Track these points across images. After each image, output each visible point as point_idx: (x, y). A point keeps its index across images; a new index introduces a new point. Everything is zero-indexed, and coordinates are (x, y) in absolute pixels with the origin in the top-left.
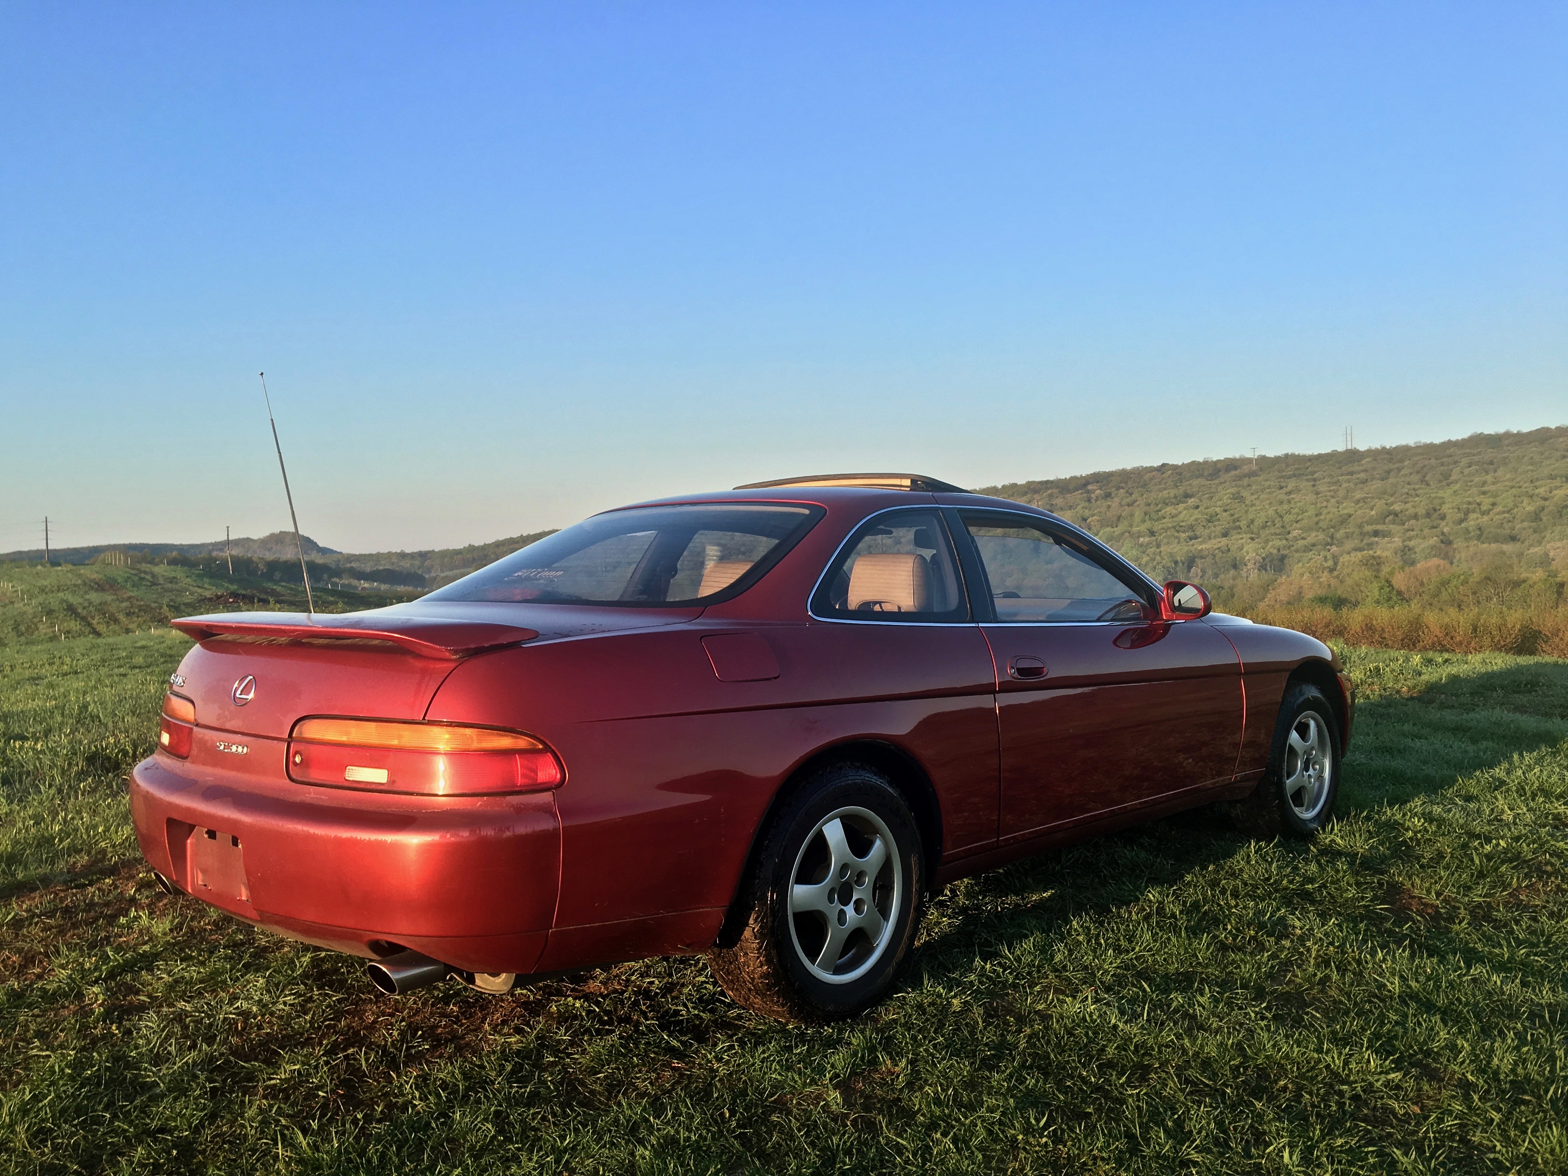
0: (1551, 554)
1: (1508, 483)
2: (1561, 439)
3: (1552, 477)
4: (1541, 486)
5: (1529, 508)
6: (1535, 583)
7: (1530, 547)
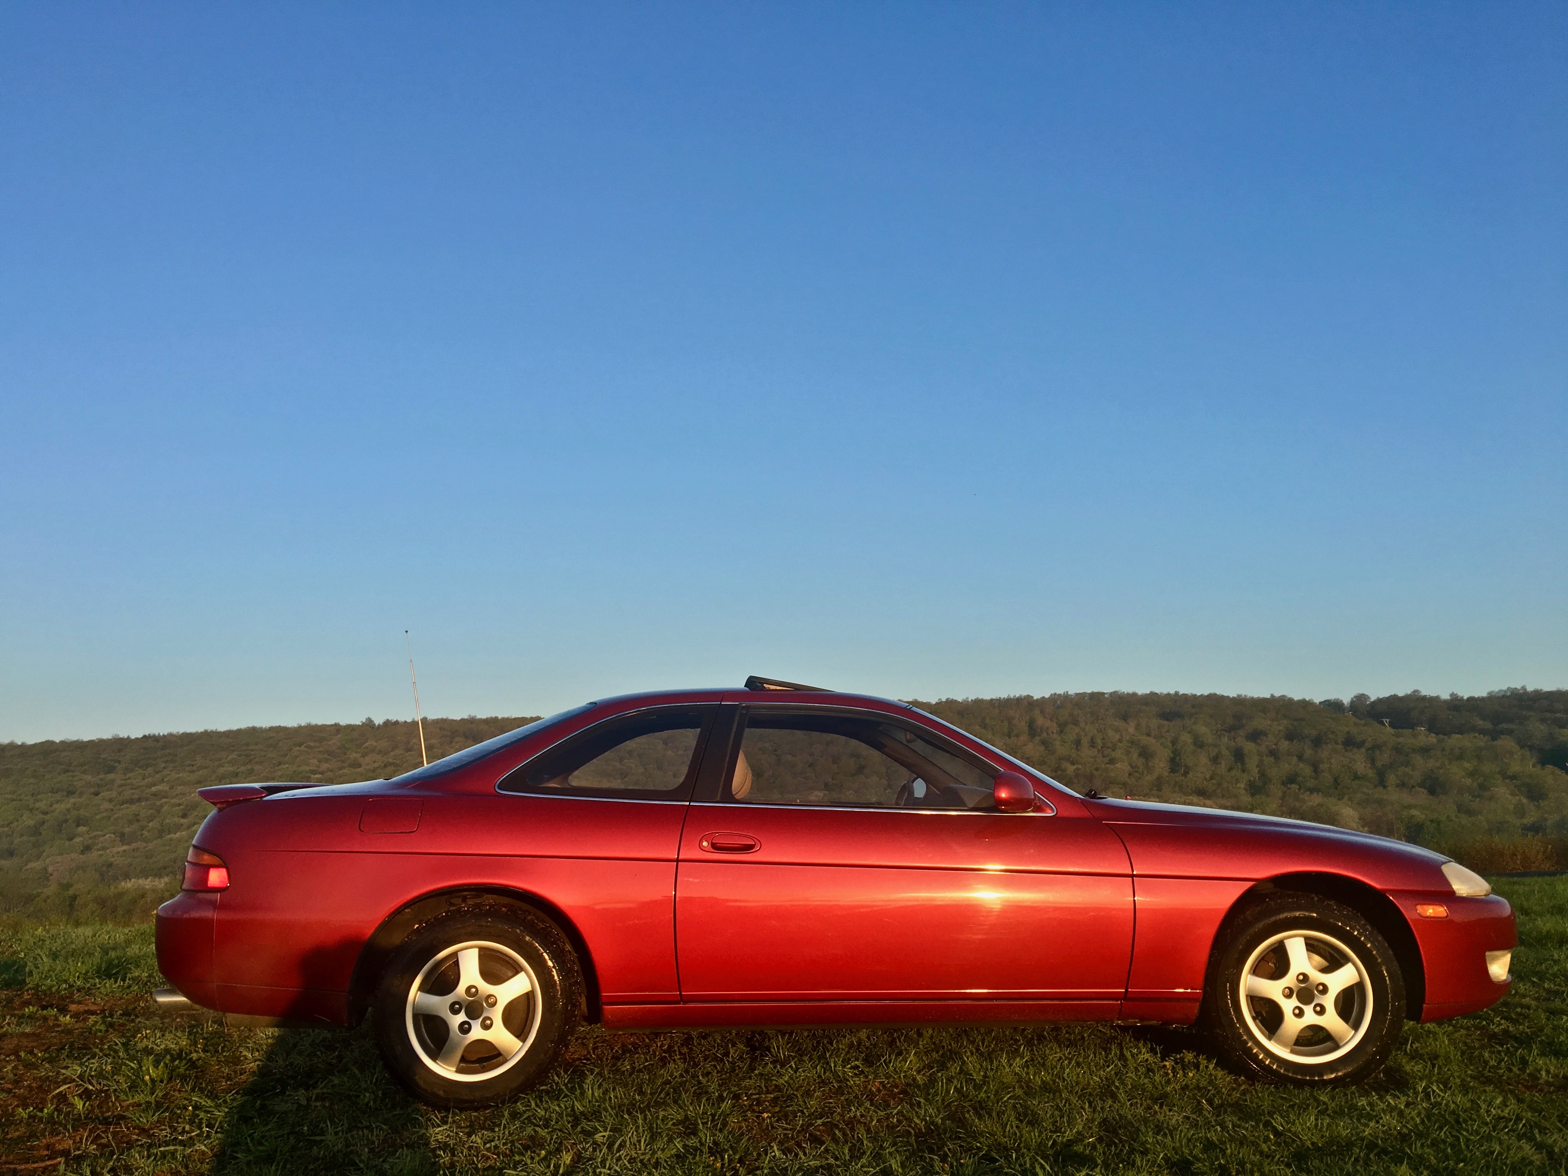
0: (50, 870)
1: (9, 796)
2: (65, 754)
3: (53, 791)
4: (41, 800)
5: (31, 823)
6: (48, 897)
7: (29, 861)
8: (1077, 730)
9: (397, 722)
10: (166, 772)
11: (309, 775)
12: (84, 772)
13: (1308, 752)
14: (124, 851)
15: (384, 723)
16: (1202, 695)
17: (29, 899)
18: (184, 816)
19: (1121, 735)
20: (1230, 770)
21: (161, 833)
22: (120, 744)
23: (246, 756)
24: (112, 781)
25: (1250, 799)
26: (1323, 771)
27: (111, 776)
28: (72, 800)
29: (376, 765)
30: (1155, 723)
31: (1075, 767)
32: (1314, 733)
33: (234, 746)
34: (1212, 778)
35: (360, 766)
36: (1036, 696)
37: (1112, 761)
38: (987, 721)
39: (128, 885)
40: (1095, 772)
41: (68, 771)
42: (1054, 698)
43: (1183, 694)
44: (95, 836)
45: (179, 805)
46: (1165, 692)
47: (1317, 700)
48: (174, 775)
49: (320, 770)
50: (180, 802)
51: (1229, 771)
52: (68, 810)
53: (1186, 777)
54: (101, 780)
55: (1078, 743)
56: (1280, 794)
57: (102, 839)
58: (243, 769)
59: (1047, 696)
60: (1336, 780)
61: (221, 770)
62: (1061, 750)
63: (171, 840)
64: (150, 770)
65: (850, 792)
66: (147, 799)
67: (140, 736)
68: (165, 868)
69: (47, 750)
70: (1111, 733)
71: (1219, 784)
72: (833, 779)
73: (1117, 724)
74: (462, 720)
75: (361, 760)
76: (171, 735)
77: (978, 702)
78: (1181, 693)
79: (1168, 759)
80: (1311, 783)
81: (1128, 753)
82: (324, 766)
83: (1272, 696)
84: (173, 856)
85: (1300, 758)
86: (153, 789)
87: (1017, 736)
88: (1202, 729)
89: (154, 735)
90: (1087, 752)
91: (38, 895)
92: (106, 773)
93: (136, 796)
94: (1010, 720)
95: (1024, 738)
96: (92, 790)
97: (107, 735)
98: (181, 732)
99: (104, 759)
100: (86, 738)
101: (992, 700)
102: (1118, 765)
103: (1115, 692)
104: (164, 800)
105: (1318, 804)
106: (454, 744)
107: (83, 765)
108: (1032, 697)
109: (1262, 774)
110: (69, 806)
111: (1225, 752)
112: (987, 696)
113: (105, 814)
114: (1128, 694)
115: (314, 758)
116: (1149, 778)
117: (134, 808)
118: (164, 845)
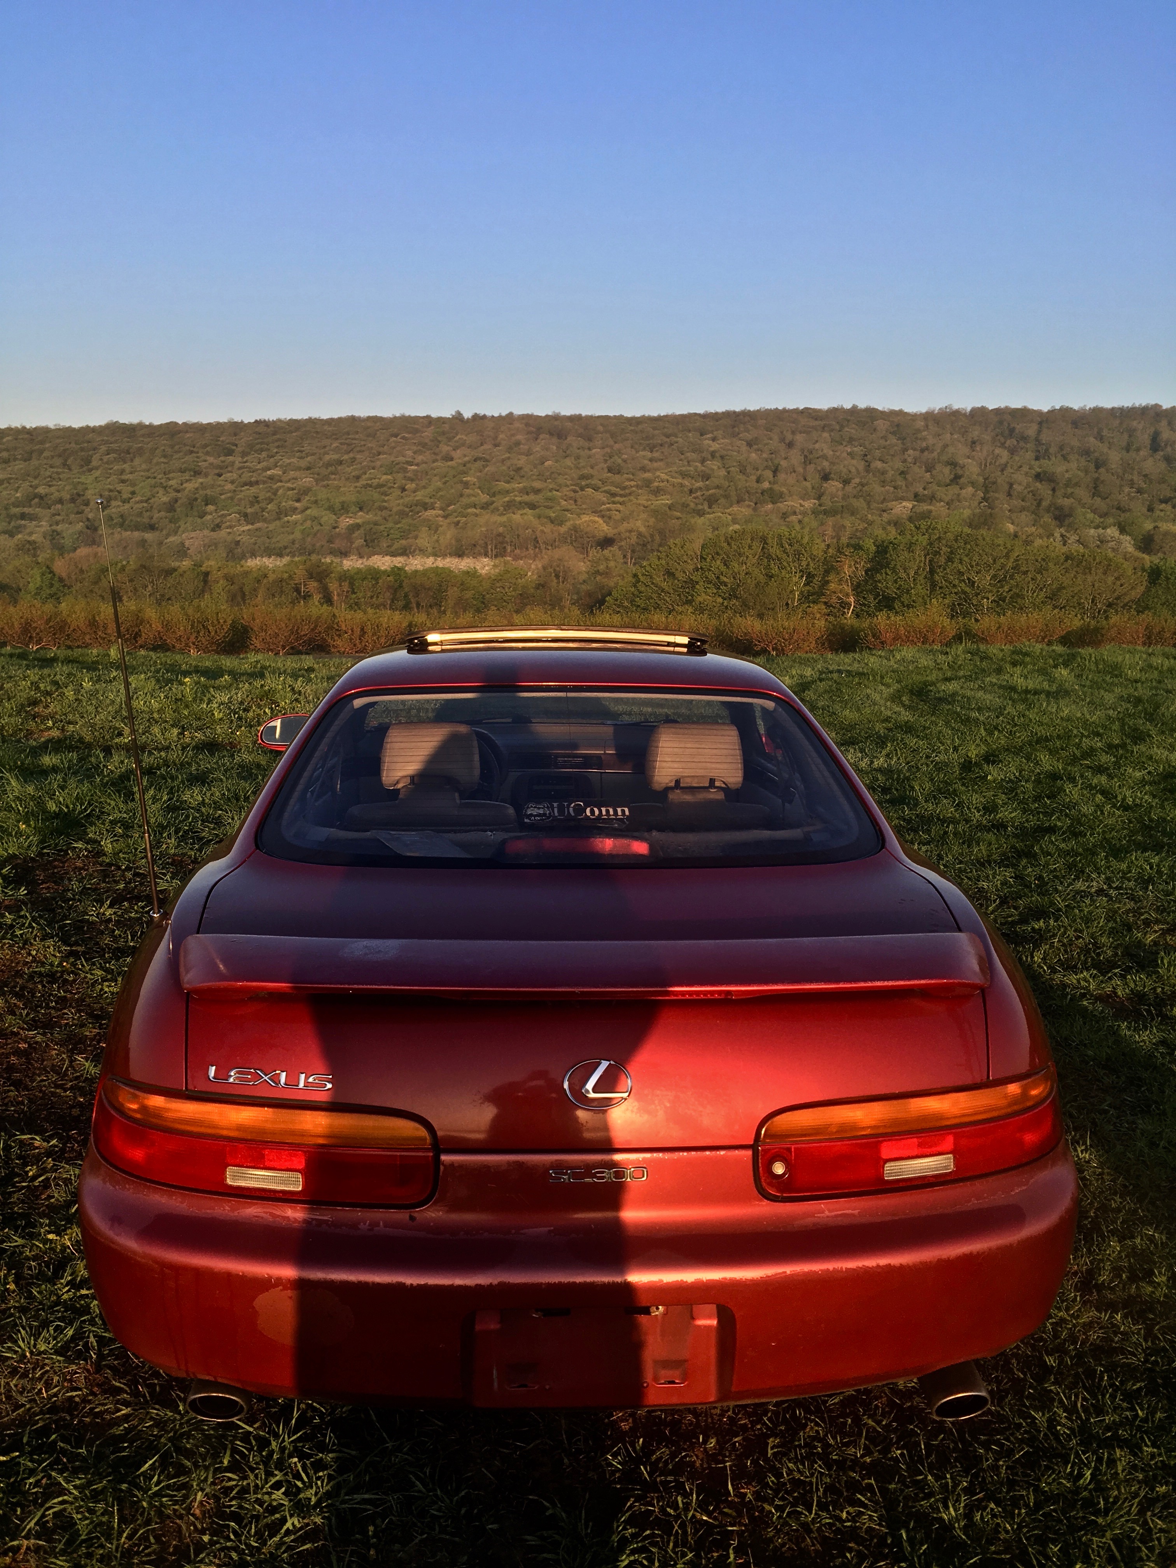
0: (187, 544)
1: (144, 473)
2: (188, 435)
3: (182, 471)
4: (173, 478)
5: (165, 499)
6: (185, 572)
7: (168, 536)
9: (484, 417)
10: (278, 457)
11: (405, 466)
12: (207, 453)
14: (249, 530)
15: (473, 416)
17: (169, 572)
18: (299, 500)
21: (279, 515)
22: (236, 428)
23: (348, 445)
24: (232, 464)
27: (231, 458)
28: (199, 480)
29: (467, 459)
33: (336, 434)
35: (452, 459)
38: (1105, 433)
39: (253, 563)
41: (192, 452)
44: (223, 515)
45: (293, 489)
48: (286, 461)
49: (416, 461)
50: (294, 486)
52: (197, 489)
54: (222, 461)
57: (228, 518)
58: (346, 457)
61: (327, 458)
63: (288, 522)
64: (264, 454)
66: (264, 482)
67: (252, 421)
68: (286, 548)
69: (172, 430)
72: (924, 489)
74: (547, 416)
75: (453, 454)
76: (279, 420)
82: (420, 458)
84: (291, 537)
86: (269, 473)
87: (1138, 450)
89: (265, 421)
91: (175, 569)
92: (226, 455)
93: (254, 479)
94: (1131, 432)
95: (1144, 452)
96: (217, 471)
97: (223, 419)
98: (288, 418)
99: (223, 441)
101: (1113, 409)
104: (279, 484)
106: (539, 441)
107: (204, 447)
108: (1161, 406)
110: (197, 485)
112: (1108, 404)
113: (229, 495)
115: (409, 449)
117: (253, 490)
118: (283, 527)
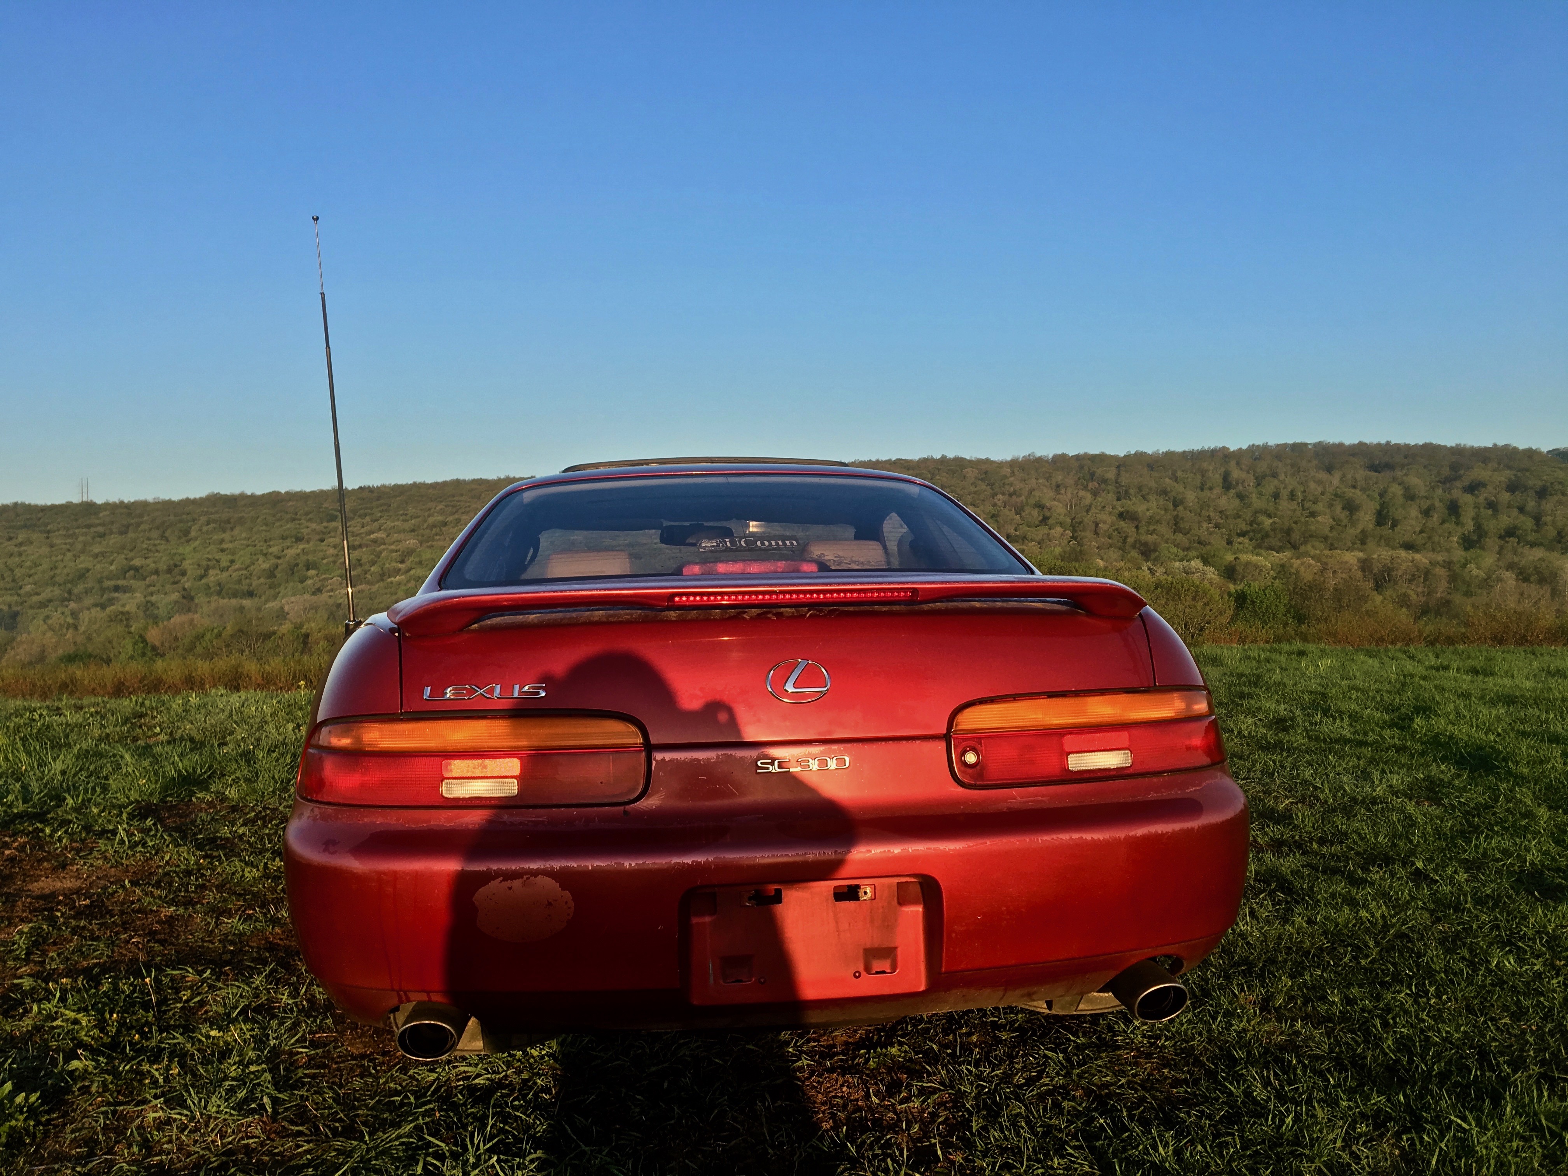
0: (286, 608)
1: (245, 542)
2: (291, 503)
3: (284, 538)
4: (273, 546)
5: (266, 566)
6: (284, 635)
7: (267, 601)
8: (1276, 482)
10: (382, 521)
12: (310, 520)
13: (1531, 505)
16: (1416, 445)
17: (267, 636)
18: (402, 562)
19: (1324, 488)
20: (1443, 522)
21: (382, 576)
23: (453, 506)
24: (335, 529)
25: (1463, 553)
26: (1546, 524)
27: (334, 524)
28: (301, 546)
30: (1361, 474)
31: (1271, 521)
32: (1540, 483)
33: (440, 497)
34: (1421, 532)
36: (1233, 447)
37: (1313, 514)
38: (1179, 474)
40: (1293, 525)
41: (294, 519)
42: (1252, 449)
43: (1395, 444)
44: (324, 579)
45: (397, 551)
46: (1375, 442)
47: (1545, 449)
48: (390, 524)
50: (398, 548)
51: (1441, 524)
52: (298, 555)
53: (1393, 530)
54: (325, 527)
55: (1276, 496)
56: (1497, 548)
57: (329, 581)
59: (1245, 447)
60: (1559, 533)
61: (431, 520)
62: (1257, 503)
63: (392, 583)
64: (368, 519)
65: (1033, 543)
66: (367, 546)
67: (356, 487)
69: (275, 500)
70: (1312, 485)
71: (1430, 538)
73: (1320, 476)
76: (384, 486)
77: (1169, 454)
78: (1393, 442)
79: (1374, 511)
80: (1531, 537)
81: (1331, 506)
83: (1495, 445)
85: (1521, 510)
86: (372, 536)
87: (1211, 489)
88: (1414, 481)
89: (369, 487)
90: (1284, 504)
91: (274, 633)
92: (329, 521)
93: (357, 543)
94: (1203, 473)
95: (1218, 491)
96: (318, 537)
99: (326, 508)
100: (308, 489)
101: (1184, 452)
102: (1319, 519)
103: (1320, 443)
104: (383, 547)
105: (1540, 559)
107: (307, 514)
108: (1228, 449)
109: (1478, 527)
110: (298, 551)
111: (1437, 504)
114: (1334, 444)
116: (1353, 532)
118: (386, 588)
